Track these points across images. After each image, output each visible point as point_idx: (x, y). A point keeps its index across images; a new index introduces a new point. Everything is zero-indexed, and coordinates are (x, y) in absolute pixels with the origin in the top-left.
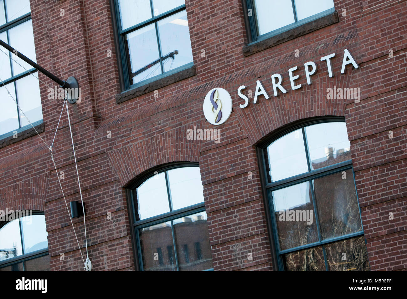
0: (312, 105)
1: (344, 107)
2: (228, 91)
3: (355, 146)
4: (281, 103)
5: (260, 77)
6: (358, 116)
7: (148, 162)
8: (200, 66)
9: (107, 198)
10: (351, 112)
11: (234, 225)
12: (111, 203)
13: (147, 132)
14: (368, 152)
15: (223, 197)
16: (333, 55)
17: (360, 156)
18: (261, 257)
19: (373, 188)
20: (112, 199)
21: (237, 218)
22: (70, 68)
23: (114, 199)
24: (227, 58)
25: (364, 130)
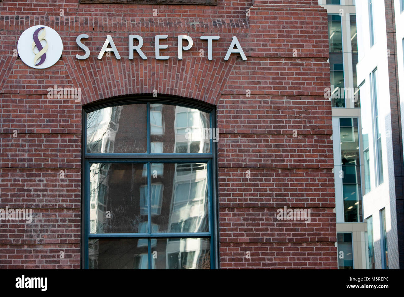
0: (177, 82)
1: (218, 96)
2: (60, 34)
3: (225, 141)
4: (135, 69)
5: (110, 32)
6: (235, 110)
10: (226, 103)
11: (36, 190)
14: (240, 151)
15: (26, 154)
16: (217, 38)
17: (230, 152)
18: (70, 236)
19: (239, 190)
21: (41, 184)
25: (240, 127)
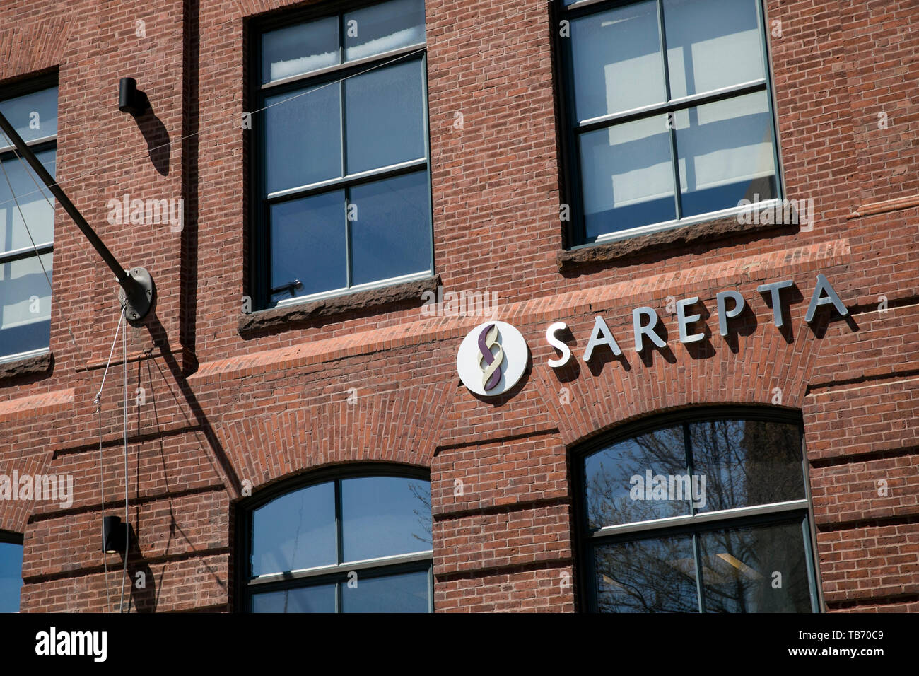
0: (724, 377)
1: (802, 390)
2: (521, 331)
5: (603, 311)
6: (837, 411)
7: (304, 453)
8: (451, 278)
9: (190, 519)
10: (818, 402)
11: (501, 606)
12: (198, 532)
13: (310, 394)
14: (854, 488)
15: (482, 544)
16: (788, 284)
17: (835, 493)
19: (860, 564)
20: (201, 523)
21: (509, 593)
22: (140, 250)
23: (207, 524)
24: (517, 269)
25: (850, 442)
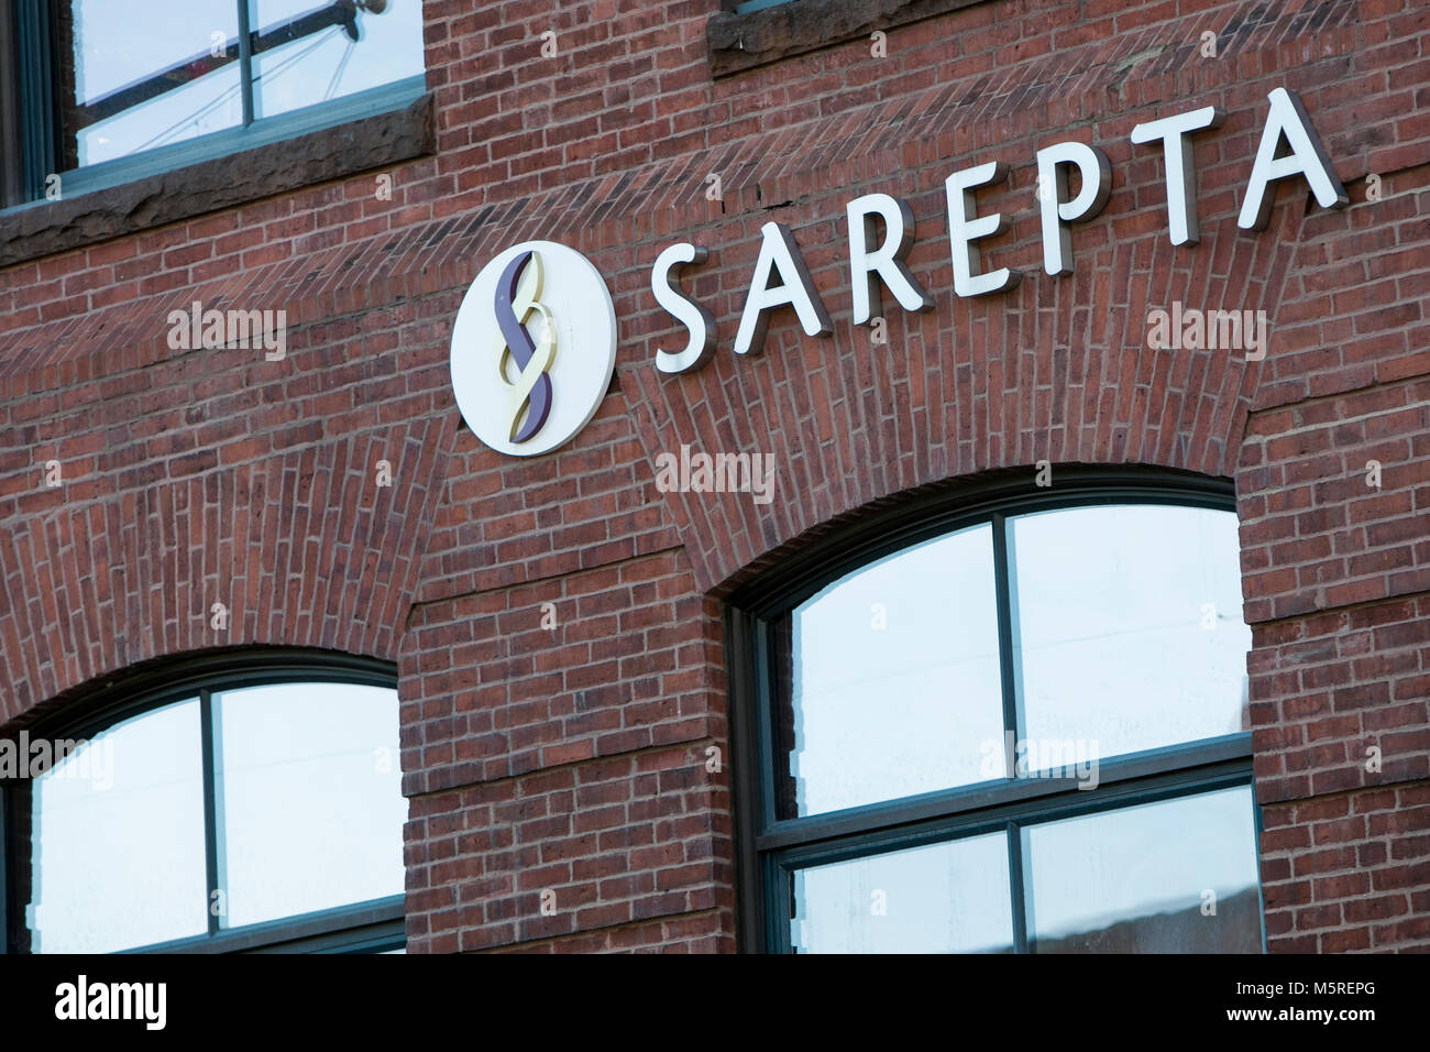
0: (1061, 392)
1: (1235, 424)
2: (600, 265)
3: (1278, 659)
4: (890, 365)
5: (787, 204)
6: (1311, 483)
7: (108, 630)
8: (462, 103)
10: (1271, 457)
13: (119, 459)
14: (1346, 699)
15: (514, 875)
16: (1203, 117)
17: (1301, 716)
19: (1352, 912)
24: (616, 72)
25: (1338, 569)
